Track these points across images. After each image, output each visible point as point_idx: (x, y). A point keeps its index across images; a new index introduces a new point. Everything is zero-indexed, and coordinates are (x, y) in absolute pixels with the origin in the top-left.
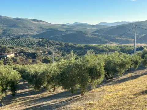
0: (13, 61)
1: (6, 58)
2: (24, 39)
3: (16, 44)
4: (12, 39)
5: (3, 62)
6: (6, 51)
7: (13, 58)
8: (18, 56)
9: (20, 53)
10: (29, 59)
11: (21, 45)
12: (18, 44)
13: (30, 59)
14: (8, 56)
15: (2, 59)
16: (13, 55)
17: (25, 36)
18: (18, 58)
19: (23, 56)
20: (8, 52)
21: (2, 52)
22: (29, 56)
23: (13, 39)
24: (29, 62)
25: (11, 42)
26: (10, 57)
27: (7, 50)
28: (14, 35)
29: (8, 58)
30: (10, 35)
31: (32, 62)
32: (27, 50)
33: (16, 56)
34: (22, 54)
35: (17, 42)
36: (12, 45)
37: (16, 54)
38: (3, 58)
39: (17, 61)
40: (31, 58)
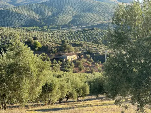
0: (74, 65)
1: (65, 60)
2: (100, 31)
3: (87, 39)
4: (82, 32)
5: (60, 66)
6: (66, 50)
7: (74, 62)
8: (82, 58)
9: (85, 54)
10: (97, 64)
11: (94, 41)
12: (90, 39)
13: (100, 64)
14: (68, 58)
15: (59, 61)
16: (75, 57)
17: (105, 25)
18: (81, 61)
19: (89, 59)
20: (69, 52)
21: (61, 51)
22: (98, 60)
23: (84, 31)
24: (97, 69)
25: (81, 36)
26: (70, 59)
27: (68, 49)
28: (88, 24)
29: (68, 60)
30: (82, 24)
31: (101, 69)
32: (101, 49)
33: (80, 58)
34: (89, 56)
35: (90, 36)
36: (82, 40)
37: (79, 55)
38: (61, 61)
39: (79, 66)
40: (101, 62)
